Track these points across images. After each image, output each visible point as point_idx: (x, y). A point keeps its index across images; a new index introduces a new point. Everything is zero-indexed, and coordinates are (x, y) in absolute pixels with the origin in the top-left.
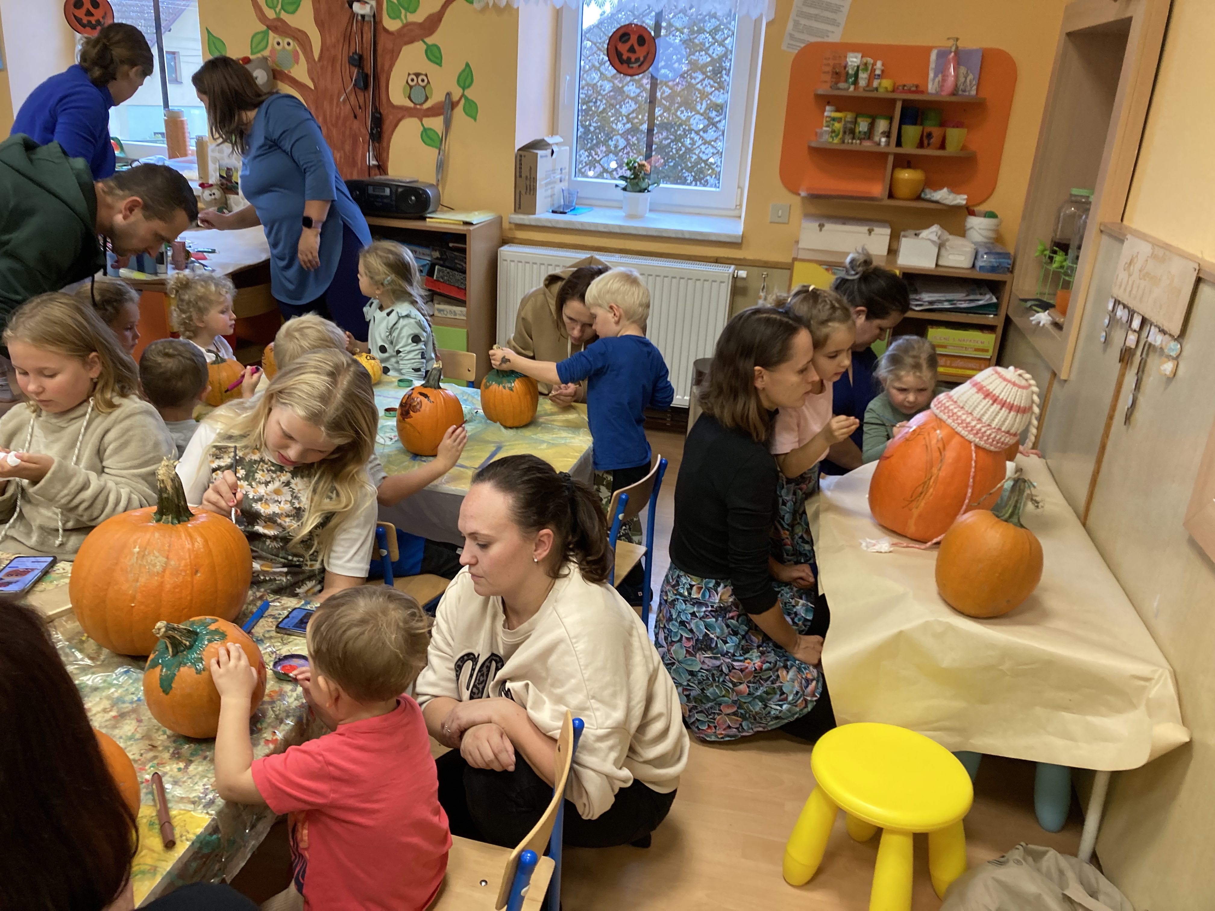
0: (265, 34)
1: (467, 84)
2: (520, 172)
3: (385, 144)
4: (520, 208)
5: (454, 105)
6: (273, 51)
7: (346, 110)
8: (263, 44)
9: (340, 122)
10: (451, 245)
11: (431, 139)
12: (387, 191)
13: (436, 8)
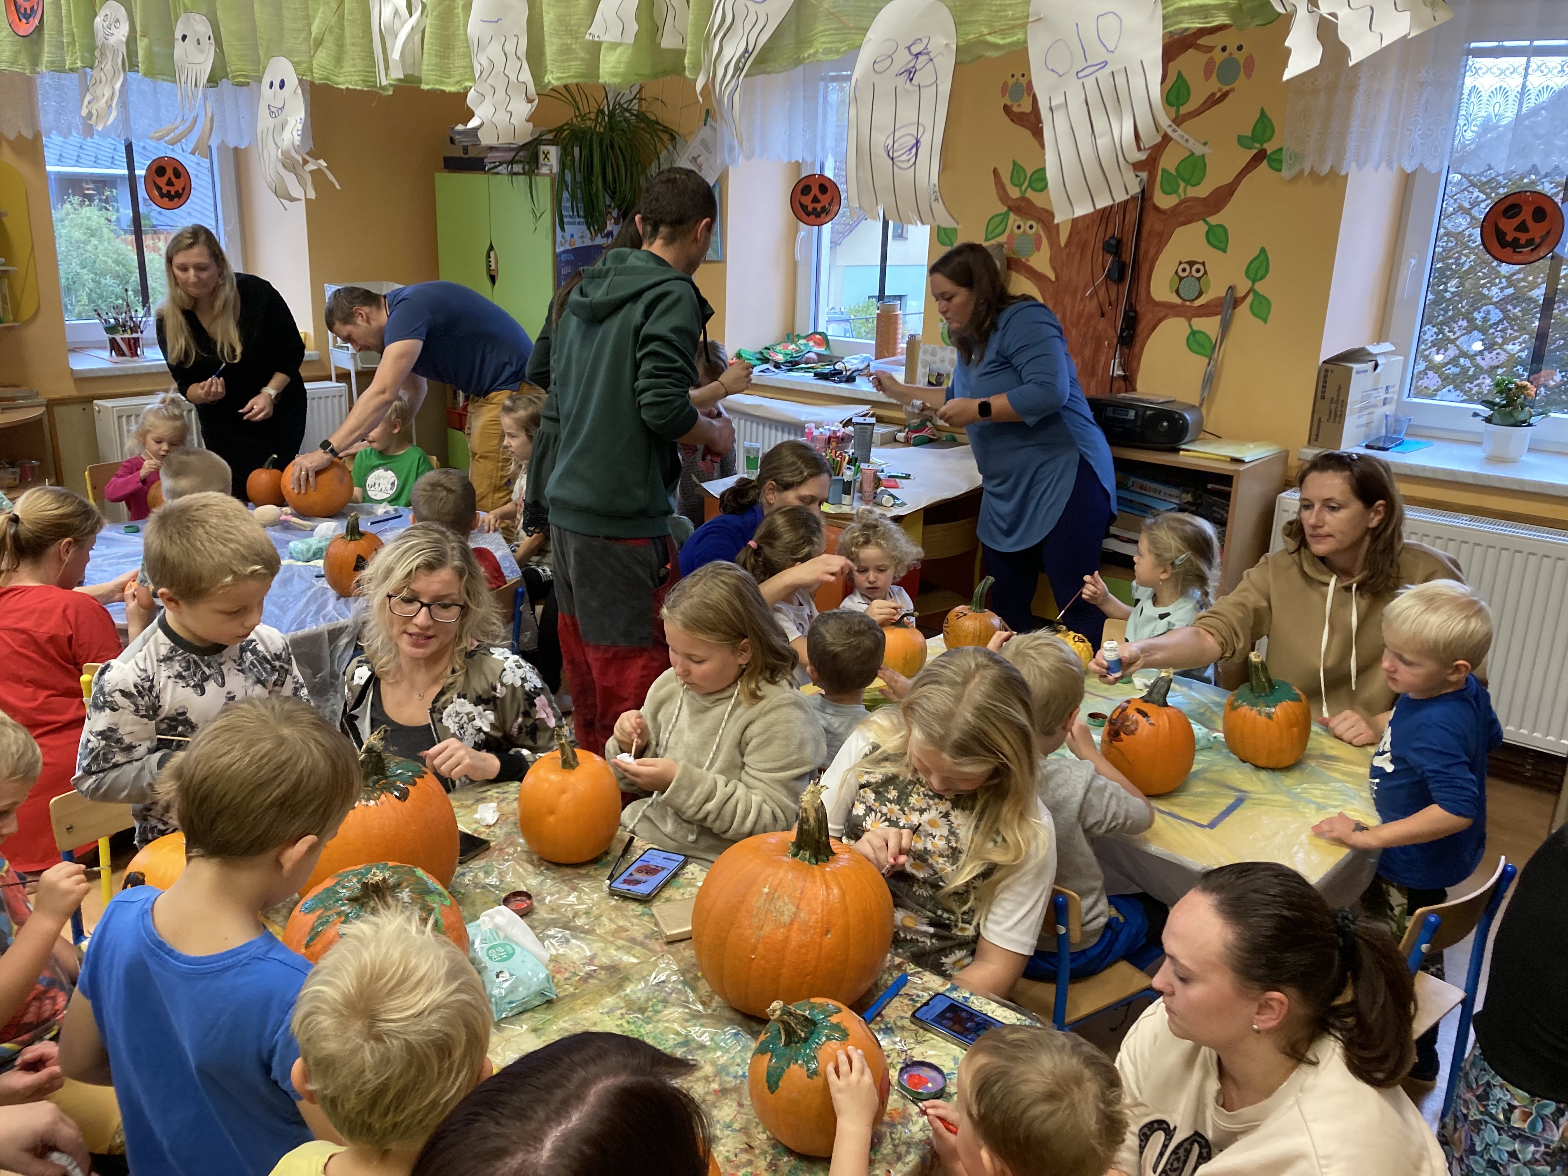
0: (1005, 216)
1: (1259, 276)
2: (1323, 392)
3: (1136, 350)
4: (1316, 440)
5: (1236, 302)
6: (1011, 236)
7: (1092, 306)
8: (1001, 228)
9: (1082, 321)
10: (1209, 486)
11: (1198, 344)
12: (1132, 414)
13: (1227, 179)
